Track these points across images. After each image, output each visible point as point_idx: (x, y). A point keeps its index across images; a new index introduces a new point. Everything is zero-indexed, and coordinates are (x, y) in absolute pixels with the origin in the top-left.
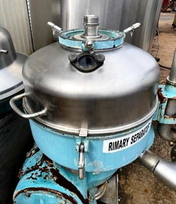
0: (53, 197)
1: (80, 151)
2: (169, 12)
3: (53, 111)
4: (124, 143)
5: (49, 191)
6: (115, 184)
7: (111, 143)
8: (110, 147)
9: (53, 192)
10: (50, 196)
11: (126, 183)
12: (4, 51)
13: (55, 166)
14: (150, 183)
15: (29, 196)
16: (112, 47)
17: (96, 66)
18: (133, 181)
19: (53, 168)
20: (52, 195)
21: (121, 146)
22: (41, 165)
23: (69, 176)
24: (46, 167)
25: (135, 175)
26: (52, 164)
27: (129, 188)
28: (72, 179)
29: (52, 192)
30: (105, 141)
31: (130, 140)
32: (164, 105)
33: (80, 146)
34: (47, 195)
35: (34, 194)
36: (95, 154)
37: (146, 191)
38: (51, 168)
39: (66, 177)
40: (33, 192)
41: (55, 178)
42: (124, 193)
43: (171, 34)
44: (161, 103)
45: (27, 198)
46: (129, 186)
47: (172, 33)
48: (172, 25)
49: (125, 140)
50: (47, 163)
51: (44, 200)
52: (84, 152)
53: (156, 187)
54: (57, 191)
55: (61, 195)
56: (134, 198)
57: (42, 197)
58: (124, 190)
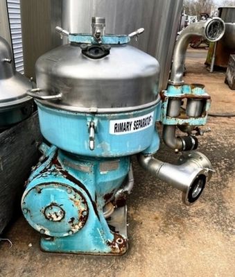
0: (63, 191)
1: (90, 126)
2: (203, 48)
3: (67, 94)
4: (128, 127)
5: (60, 184)
6: (123, 213)
7: (116, 124)
8: (116, 128)
9: (63, 185)
10: (60, 190)
11: (135, 213)
12: (7, 60)
13: (63, 168)
14: (161, 212)
15: (40, 192)
16: (117, 43)
17: (103, 54)
18: (142, 211)
19: (62, 170)
20: (62, 189)
21: (125, 129)
22: (50, 168)
23: (78, 176)
24: (55, 169)
25: (145, 207)
26: (61, 167)
27: (139, 217)
28: (80, 178)
30: (111, 121)
31: (133, 126)
32: (166, 104)
33: (91, 123)
34: (58, 189)
35: (45, 190)
36: (103, 134)
37: (156, 218)
38: (60, 170)
40: (44, 186)
41: (65, 176)
42: (133, 220)
43: (202, 75)
44: (163, 102)
45: (37, 194)
46: (139, 215)
47: (204, 73)
48: (205, 64)
49: (128, 123)
50: (56, 166)
51: (55, 195)
52: (94, 127)
53: (167, 215)
55: (71, 188)
56: (143, 223)
57: (53, 192)
58: (133, 218)
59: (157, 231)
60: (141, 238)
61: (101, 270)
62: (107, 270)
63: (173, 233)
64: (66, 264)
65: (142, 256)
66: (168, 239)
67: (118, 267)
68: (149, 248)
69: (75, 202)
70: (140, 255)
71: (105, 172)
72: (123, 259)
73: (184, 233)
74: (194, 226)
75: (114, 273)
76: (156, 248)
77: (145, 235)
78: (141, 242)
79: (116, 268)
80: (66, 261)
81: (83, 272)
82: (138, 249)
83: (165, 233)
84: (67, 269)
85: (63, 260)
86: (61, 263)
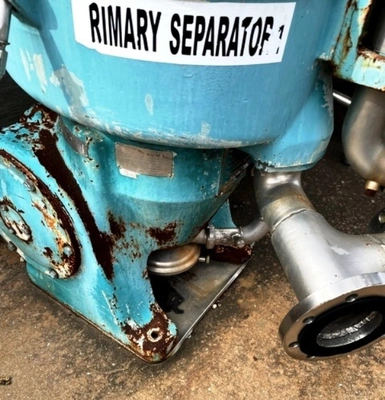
0: (21, 181)
4: (142, 30)
5: (13, 162)
7: (94, 7)
8: (94, 23)
9: (20, 167)
10: (16, 177)
13: (55, 128)
18: (271, 292)
19: (51, 130)
20: (21, 177)
22: (31, 116)
24: (38, 123)
25: (285, 286)
26: (52, 123)
27: (253, 300)
28: (74, 166)
29: (17, 167)
31: (165, 35)
38: (45, 128)
39: (65, 156)
41: (39, 147)
46: (257, 295)
49: (142, 13)
50: (43, 116)
51: (7, 184)
54: (29, 170)
55: (33, 180)
56: (250, 318)
57: (3, 174)
58: (239, 297)
59: (264, 351)
60: (218, 347)
61: (88, 370)
62: (99, 378)
63: (295, 373)
64: (46, 324)
65: (188, 387)
66: (274, 380)
67: (122, 383)
68: (215, 378)
69: (46, 216)
70: (183, 382)
71: (132, 174)
72: (145, 372)
73: (321, 389)
74: (360, 385)
75: (105, 391)
76: (230, 388)
77: (232, 346)
78: (209, 356)
79: (117, 381)
80: (51, 317)
81: (57, 356)
82: (191, 367)
83: (278, 363)
84: (37, 334)
85: (46, 313)
86: (39, 319)
